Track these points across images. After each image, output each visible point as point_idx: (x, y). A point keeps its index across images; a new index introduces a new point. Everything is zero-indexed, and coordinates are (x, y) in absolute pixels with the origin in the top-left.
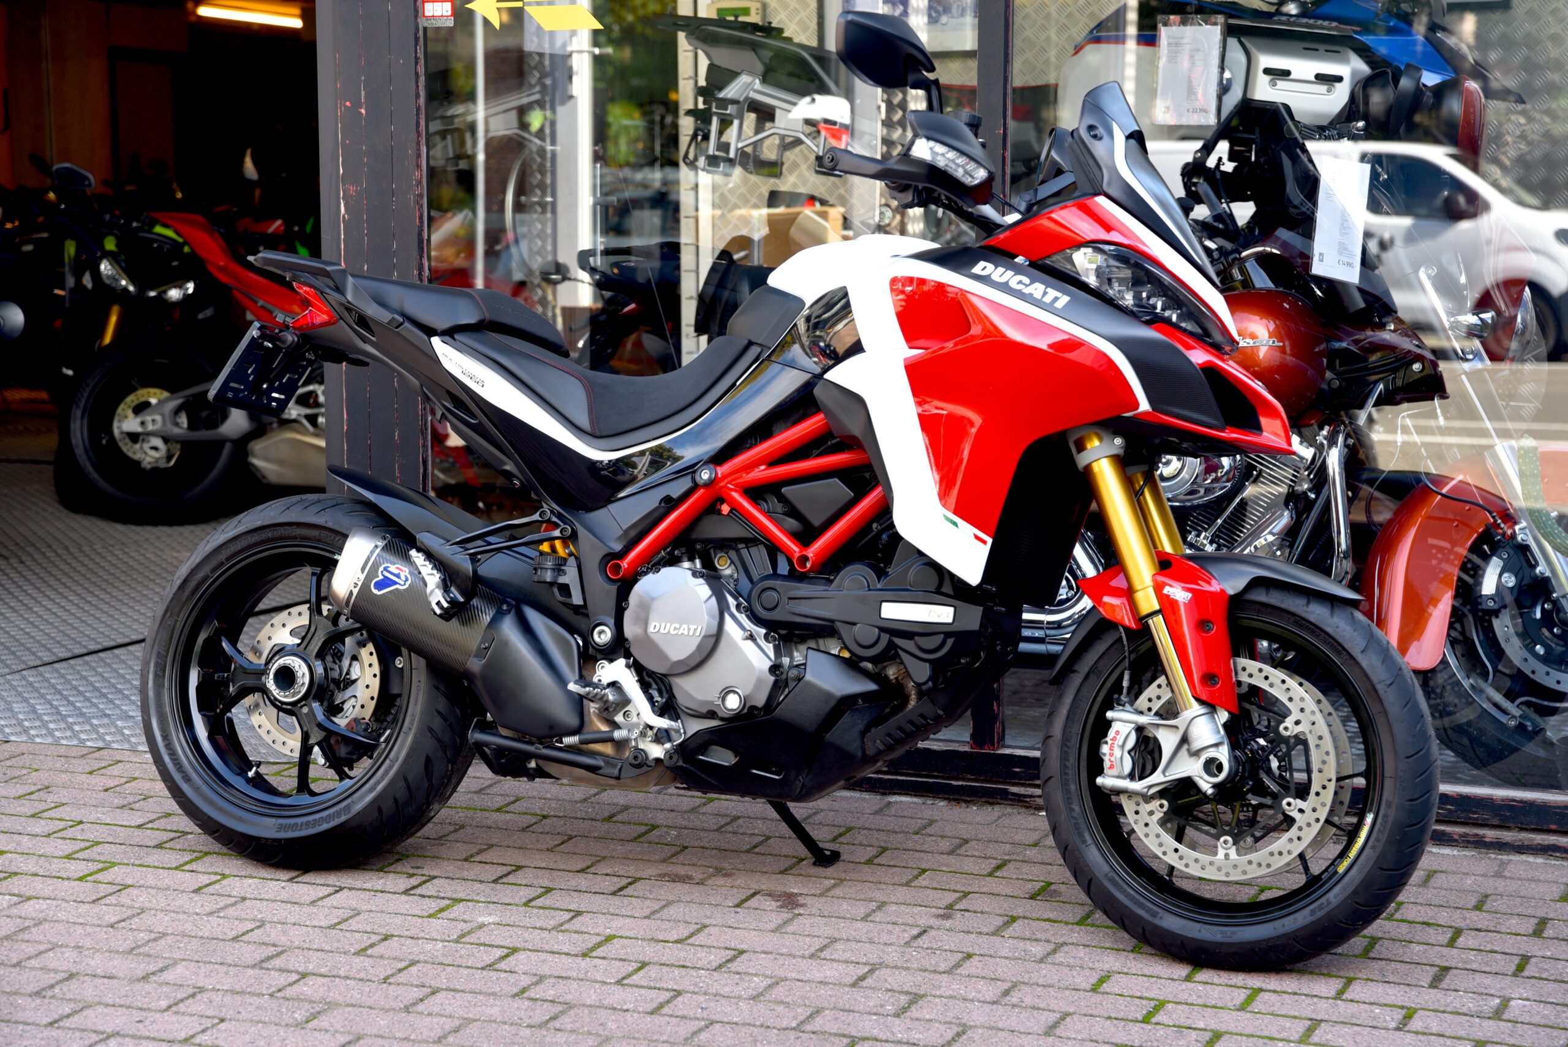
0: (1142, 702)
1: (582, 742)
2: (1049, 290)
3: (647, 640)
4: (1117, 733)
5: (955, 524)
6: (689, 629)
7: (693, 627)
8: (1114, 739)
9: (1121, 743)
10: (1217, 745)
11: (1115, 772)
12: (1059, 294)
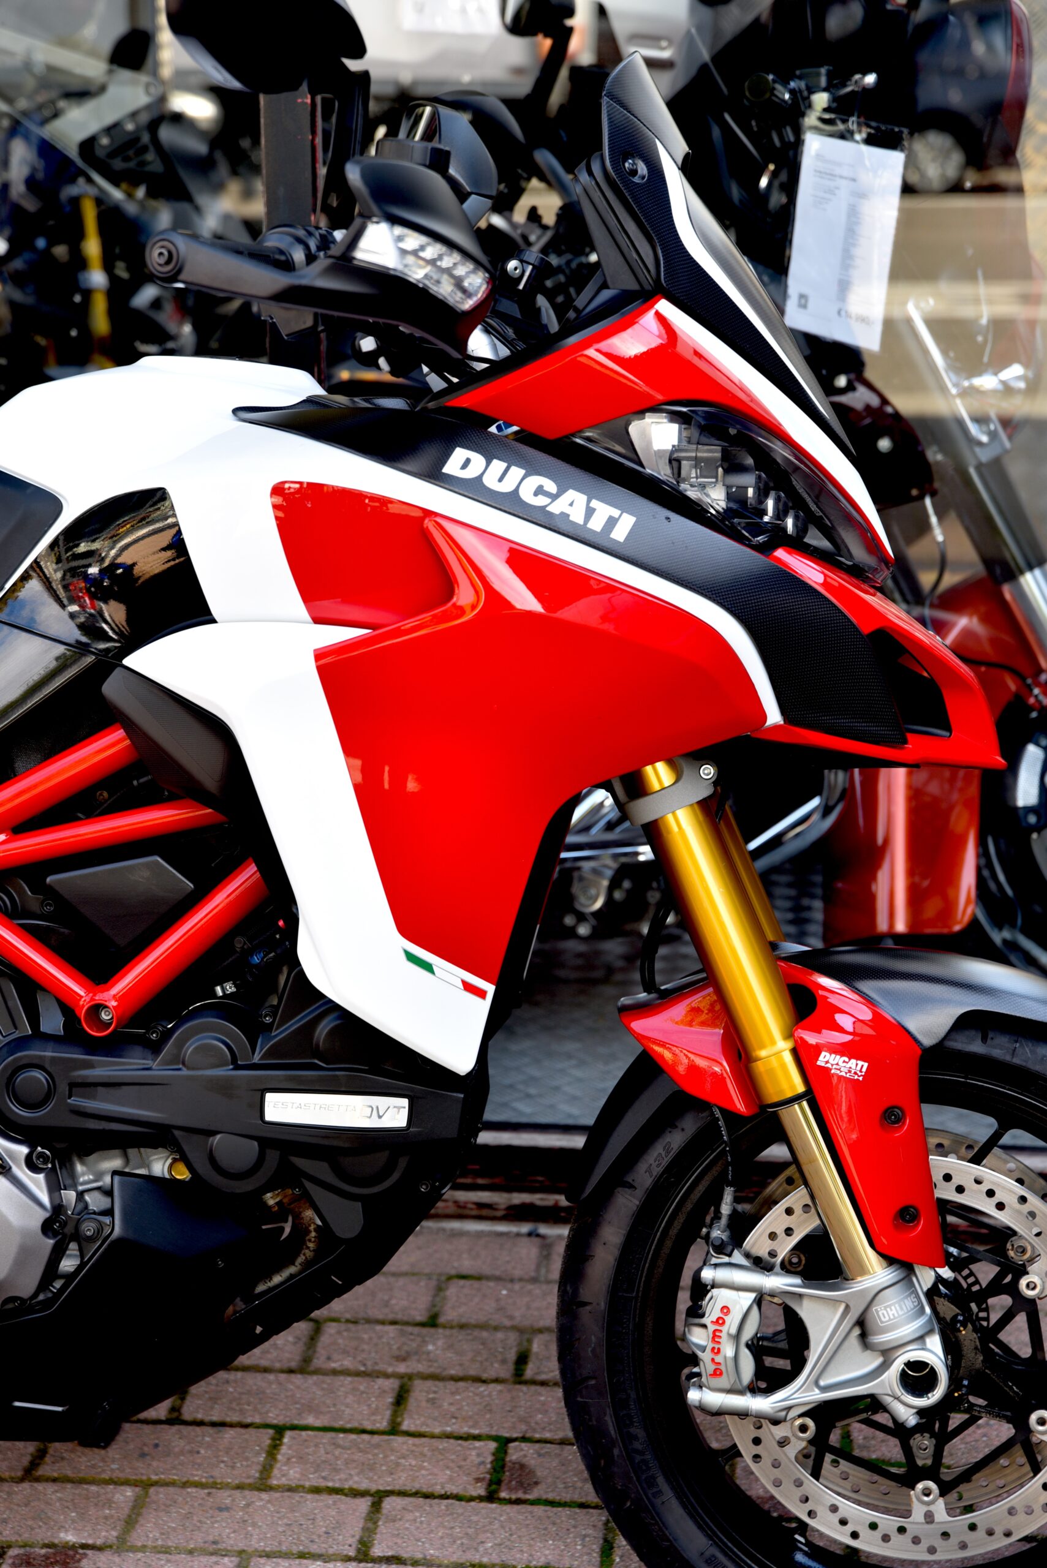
0: (757, 1240)
2: (595, 503)
4: (725, 1310)
5: (428, 967)
8: (720, 1322)
9: (733, 1331)
10: (921, 1338)
11: (724, 1382)
12: (615, 513)
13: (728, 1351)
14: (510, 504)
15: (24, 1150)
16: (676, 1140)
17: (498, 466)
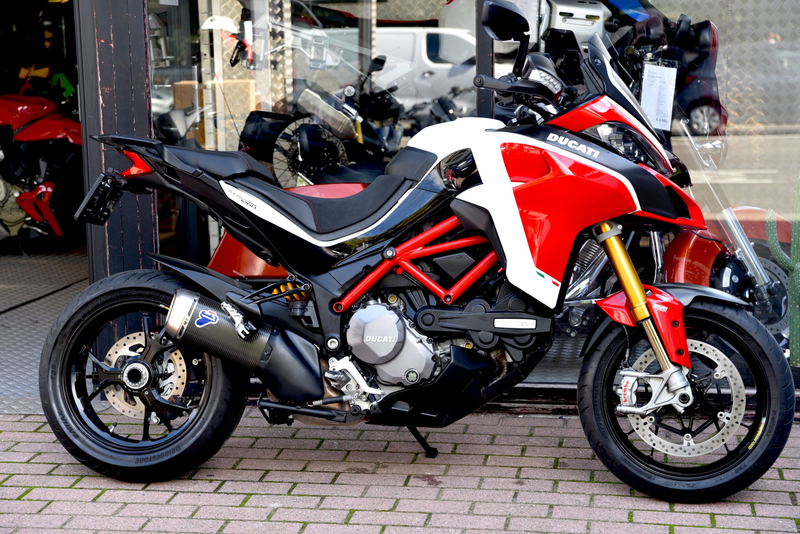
0: (636, 364)
1: (324, 404)
2: (588, 148)
3: (363, 346)
4: (628, 382)
5: (543, 276)
6: (388, 339)
7: (390, 338)
8: (626, 386)
9: (630, 388)
10: (685, 387)
11: (628, 403)
12: (594, 150)
13: (628, 393)
14: (565, 147)
15: (426, 337)
16: (611, 337)
17: (562, 138)
